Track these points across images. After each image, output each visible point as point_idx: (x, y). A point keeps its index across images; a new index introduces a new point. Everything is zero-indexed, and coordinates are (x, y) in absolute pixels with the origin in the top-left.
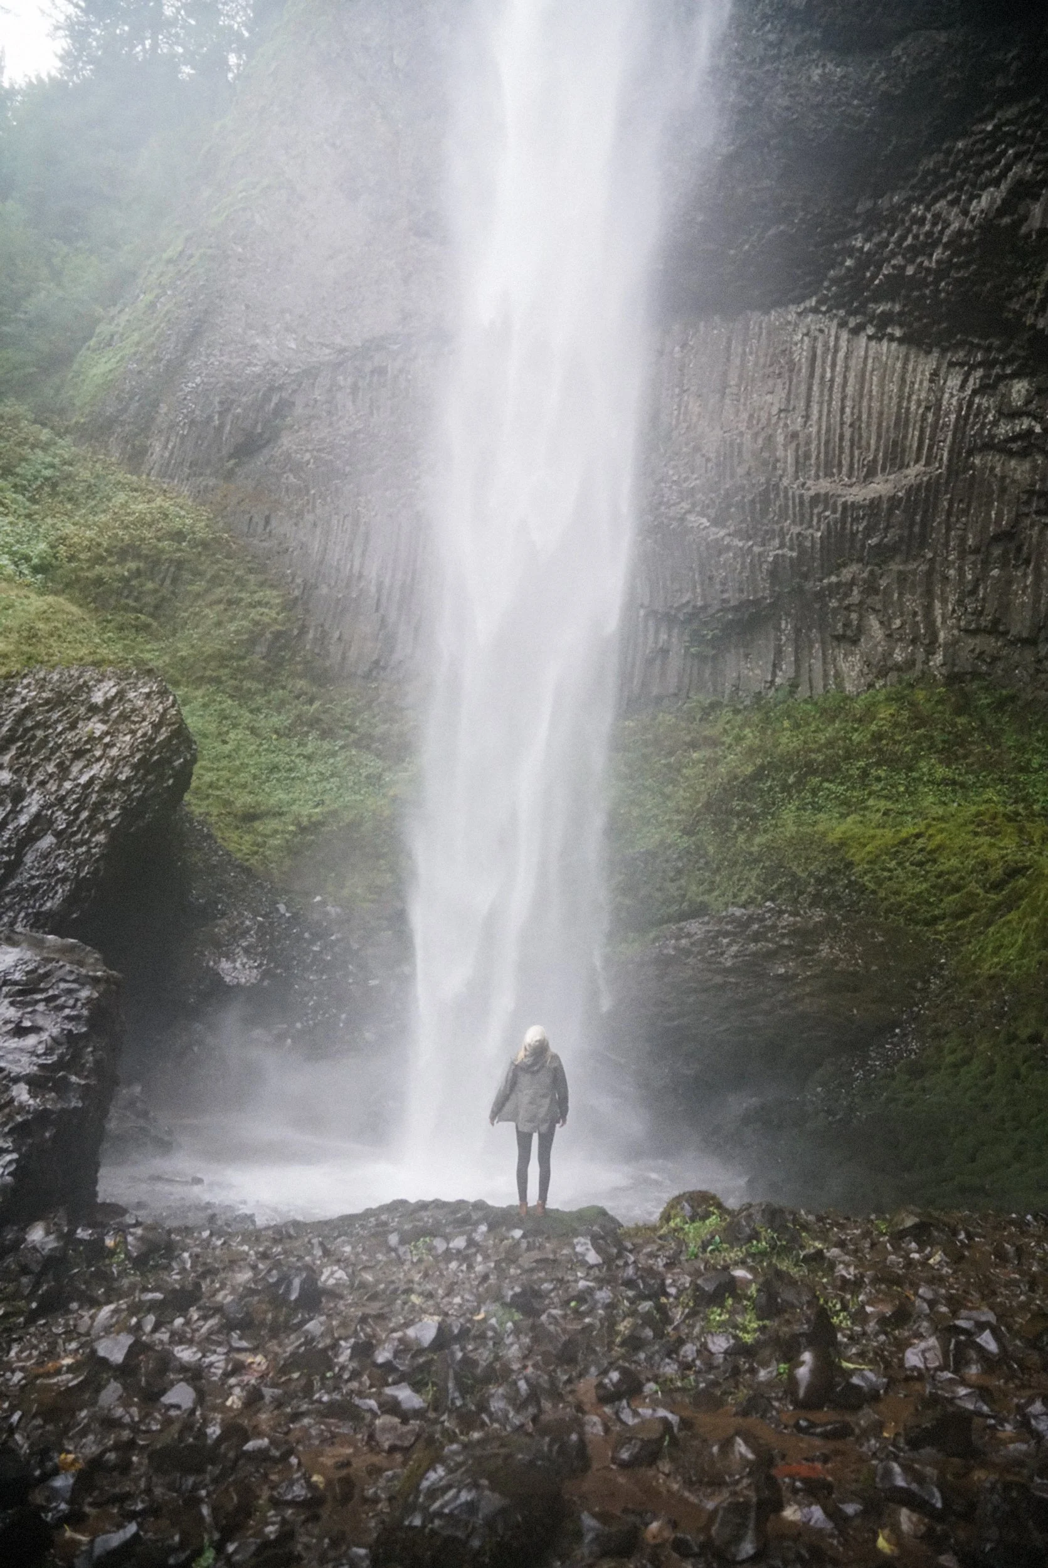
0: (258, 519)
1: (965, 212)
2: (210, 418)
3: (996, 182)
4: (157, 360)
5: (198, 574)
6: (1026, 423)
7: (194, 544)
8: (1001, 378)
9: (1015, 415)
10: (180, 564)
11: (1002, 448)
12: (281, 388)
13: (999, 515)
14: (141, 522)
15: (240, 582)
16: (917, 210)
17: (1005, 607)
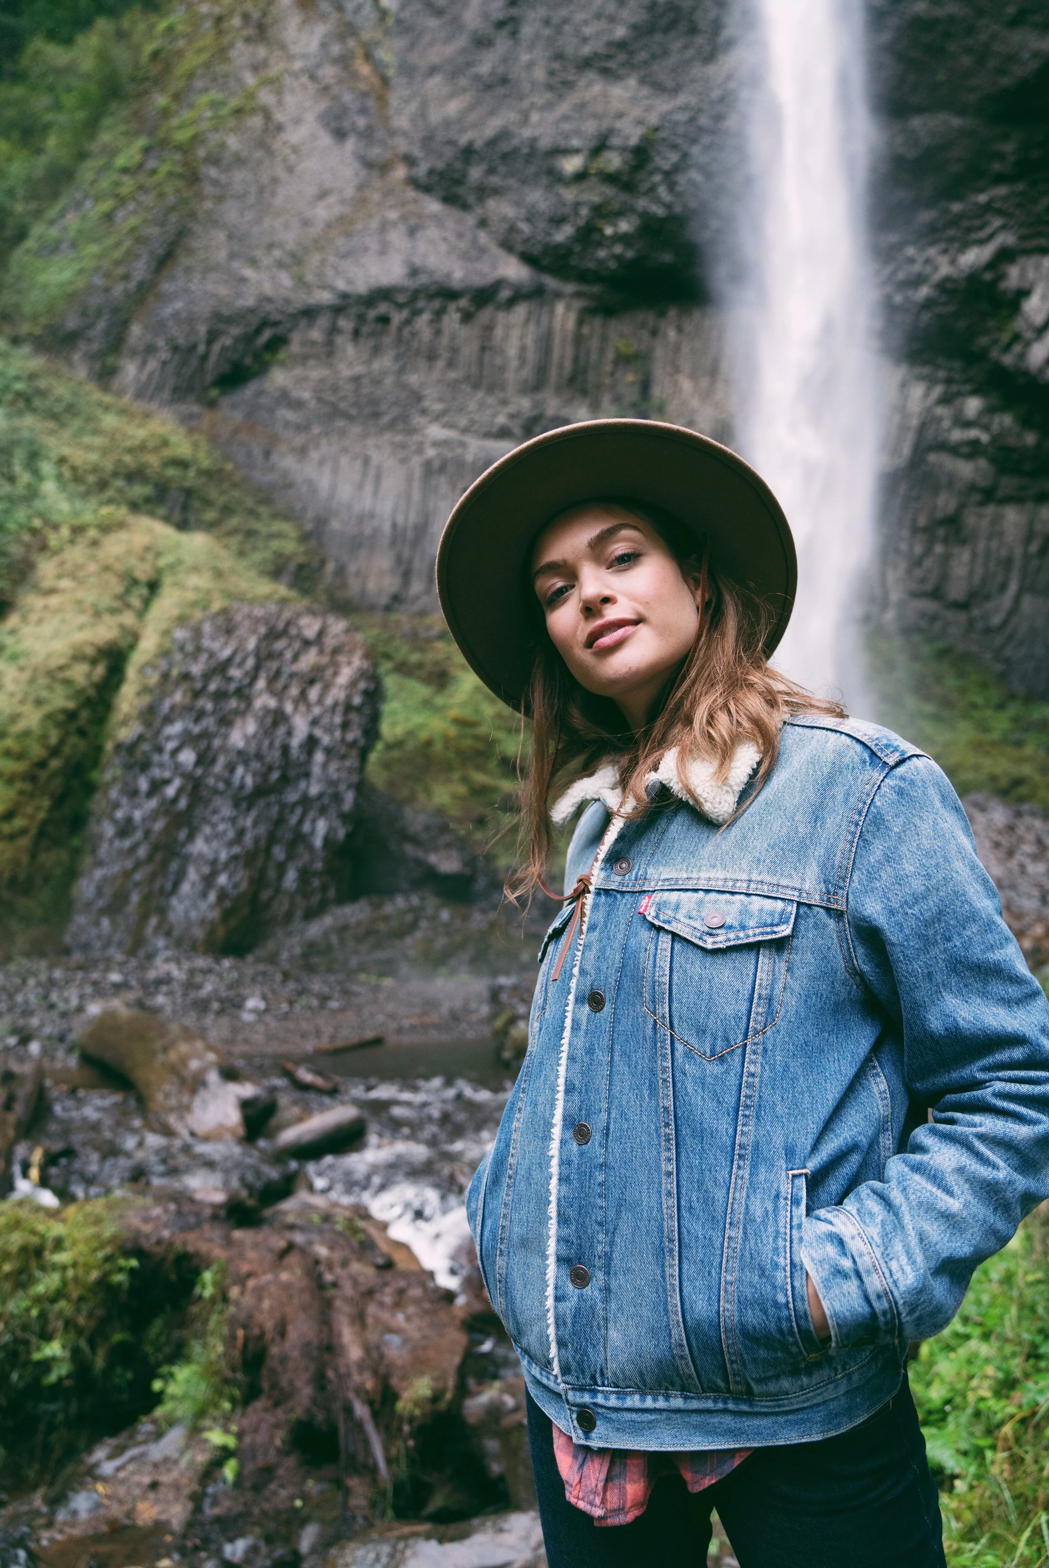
0: (257, 451)
1: (953, 262)
2: (193, 348)
3: (982, 242)
4: (126, 277)
5: (208, 503)
6: (974, 433)
7: (202, 473)
8: (959, 394)
9: (968, 424)
10: (189, 493)
11: (954, 450)
12: (276, 324)
13: (946, 503)
14: (142, 448)
15: (252, 513)
16: (911, 251)
17: (944, 577)
